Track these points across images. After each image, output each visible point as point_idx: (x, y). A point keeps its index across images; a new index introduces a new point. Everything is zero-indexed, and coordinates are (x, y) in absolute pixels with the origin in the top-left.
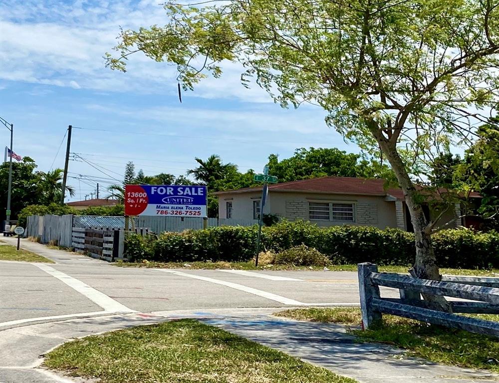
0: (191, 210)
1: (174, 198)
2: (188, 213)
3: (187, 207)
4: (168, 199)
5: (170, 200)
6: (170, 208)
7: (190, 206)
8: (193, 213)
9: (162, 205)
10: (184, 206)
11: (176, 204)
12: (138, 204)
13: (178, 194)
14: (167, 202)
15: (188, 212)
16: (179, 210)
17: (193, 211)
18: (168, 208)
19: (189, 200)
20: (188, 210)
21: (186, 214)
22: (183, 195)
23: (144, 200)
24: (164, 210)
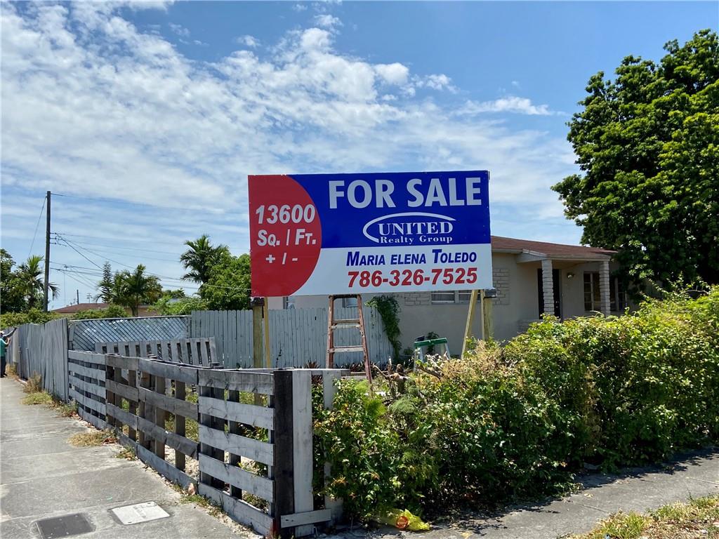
0: (447, 265)
1: (398, 220)
2: (441, 276)
3: (436, 252)
4: (381, 226)
5: (385, 230)
6: (388, 259)
7: (447, 249)
8: (456, 276)
9: (365, 252)
10: (427, 250)
11: (404, 244)
12: (292, 250)
13: (411, 204)
14: (378, 236)
15: (439, 271)
16: (413, 267)
17: (455, 266)
18: (382, 261)
19: (442, 224)
20: (439, 265)
21: (434, 282)
22: (422, 208)
23: (309, 235)
24: (371, 269)
